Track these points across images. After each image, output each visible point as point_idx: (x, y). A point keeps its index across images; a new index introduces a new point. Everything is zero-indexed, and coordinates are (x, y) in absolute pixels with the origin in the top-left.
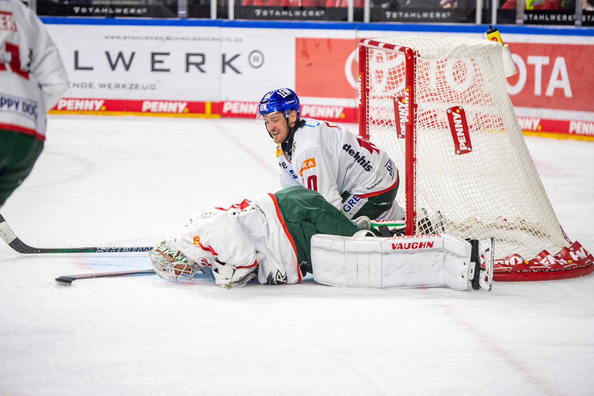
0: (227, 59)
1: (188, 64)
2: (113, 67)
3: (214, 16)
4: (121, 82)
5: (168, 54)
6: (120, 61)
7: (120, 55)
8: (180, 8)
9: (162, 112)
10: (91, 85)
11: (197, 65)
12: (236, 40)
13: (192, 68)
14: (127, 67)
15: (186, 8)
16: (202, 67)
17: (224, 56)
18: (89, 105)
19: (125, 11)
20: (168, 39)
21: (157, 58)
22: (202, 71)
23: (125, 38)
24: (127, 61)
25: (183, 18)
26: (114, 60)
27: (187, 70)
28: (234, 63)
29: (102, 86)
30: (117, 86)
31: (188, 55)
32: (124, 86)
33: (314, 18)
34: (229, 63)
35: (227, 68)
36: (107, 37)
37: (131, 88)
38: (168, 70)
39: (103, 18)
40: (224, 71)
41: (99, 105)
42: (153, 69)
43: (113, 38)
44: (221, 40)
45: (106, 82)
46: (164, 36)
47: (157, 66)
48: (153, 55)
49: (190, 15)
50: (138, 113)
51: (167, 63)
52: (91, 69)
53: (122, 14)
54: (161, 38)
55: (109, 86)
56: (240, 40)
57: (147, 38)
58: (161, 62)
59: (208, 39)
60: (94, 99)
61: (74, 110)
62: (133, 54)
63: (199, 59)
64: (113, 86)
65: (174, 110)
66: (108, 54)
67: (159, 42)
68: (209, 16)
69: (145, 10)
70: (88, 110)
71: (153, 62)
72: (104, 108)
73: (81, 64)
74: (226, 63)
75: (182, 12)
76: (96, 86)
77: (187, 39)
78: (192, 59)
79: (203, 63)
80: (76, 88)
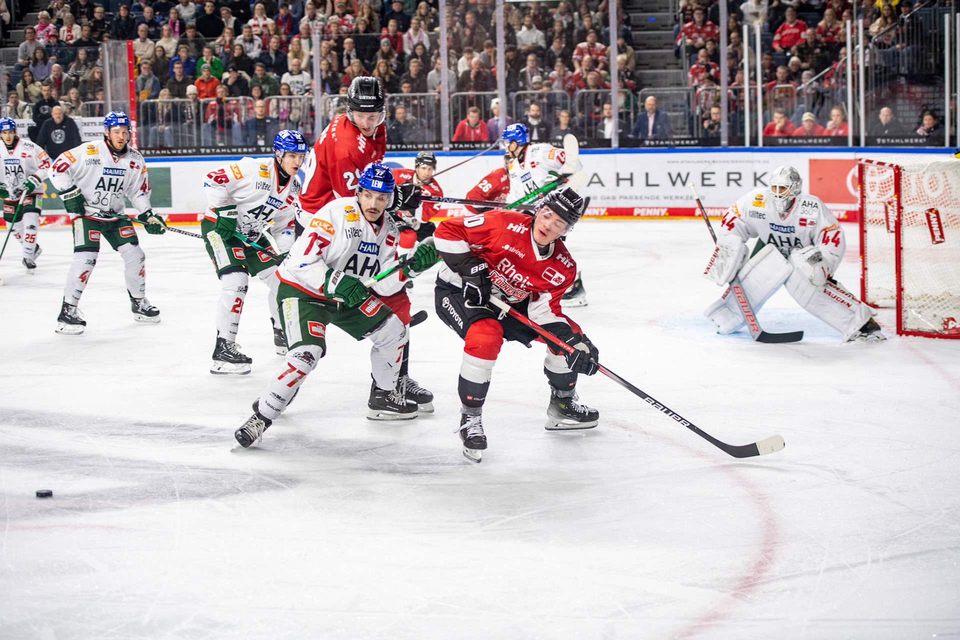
0: (758, 176)
1: (729, 180)
2: (674, 184)
3: (747, 144)
4: (680, 194)
5: (713, 173)
6: (679, 179)
7: (679, 175)
8: (722, 139)
10: (657, 198)
11: (736, 181)
12: (764, 162)
13: (732, 183)
14: (684, 184)
15: (726, 139)
16: (739, 182)
17: (755, 174)
18: (657, 212)
19: (682, 142)
20: (714, 162)
21: (706, 176)
22: (739, 185)
23: (682, 162)
24: (684, 179)
25: (724, 146)
26: (674, 179)
27: (728, 185)
28: (763, 179)
29: (666, 198)
30: (677, 197)
31: (729, 174)
32: (682, 198)
33: (823, 144)
34: (759, 179)
35: (758, 183)
36: (669, 162)
37: (687, 199)
38: (713, 185)
39: (666, 148)
40: (755, 185)
41: (664, 212)
42: (703, 185)
43: (673, 162)
44: (753, 162)
45: (668, 194)
46: (711, 160)
47: (706, 182)
48: (703, 174)
49: (730, 144)
50: (692, 217)
51: (713, 179)
52: (657, 185)
53: (680, 145)
54: (709, 162)
55: (671, 198)
56: (768, 162)
57: (698, 162)
58: (709, 179)
59: (743, 162)
60: (660, 208)
61: (646, 216)
62: (688, 174)
63: (736, 177)
64: (674, 198)
66: (670, 174)
67: (707, 164)
68: (743, 144)
69: (696, 141)
70: (656, 216)
71: (703, 179)
72: (667, 214)
73: (650, 182)
74: (757, 179)
75: (724, 142)
76: (661, 198)
77: (728, 162)
78: (732, 177)
79: (740, 179)
80: (647, 200)
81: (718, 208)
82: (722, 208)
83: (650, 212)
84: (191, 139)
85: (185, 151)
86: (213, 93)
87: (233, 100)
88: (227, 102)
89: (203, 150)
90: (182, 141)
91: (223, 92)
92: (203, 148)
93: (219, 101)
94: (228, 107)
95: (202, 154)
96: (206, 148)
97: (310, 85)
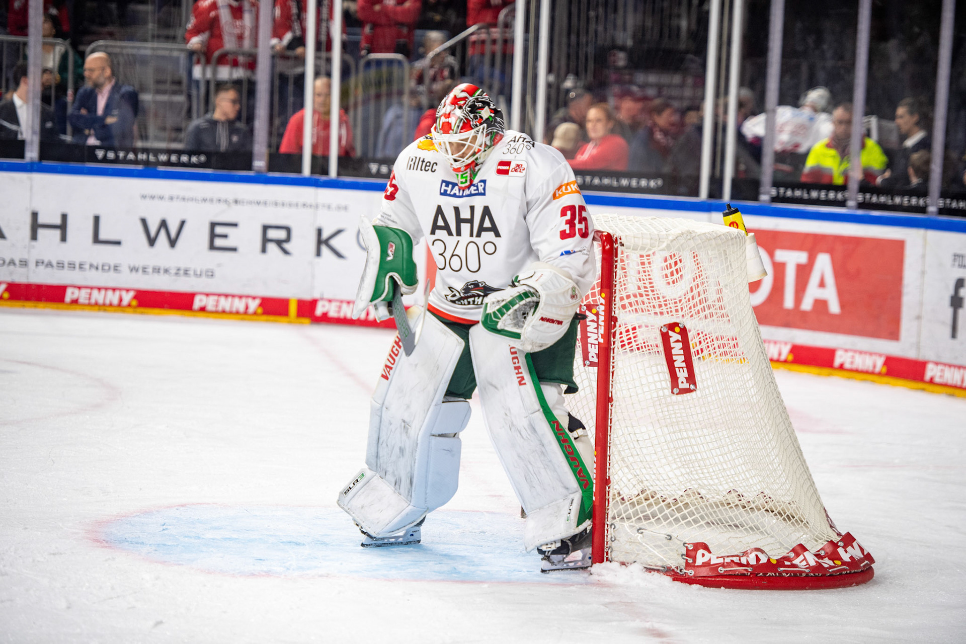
0: (325, 236)
1: (265, 240)
2: (152, 242)
3: (306, 170)
4: (163, 264)
5: (235, 225)
6: (163, 233)
7: (164, 224)
8: (256, 157)
9: (224, 312)
10: (116, 268)
11: (279, 243)
12: (339, 208)
13: (272, 247)
14: (173, 243)
15: (266, 157)
16: (286, 246)
17: (320, 232)
18: (113, 298)
19: (174, 158)
20: (236, 202)
21: (219, 230)
22: (286, 252)
23: (171, 198)
25: (258, 172)
26: (153, 233)
27: (264, 250)
28: (334, 242)
29: (134, 269)
30: (157, 270)
31: (266, 228)
32: (166, 271)
34: (326, 242)
35: (324, 249)
36: (144, 197)
37: (177, 274)
38: (234, 250)
39: (140, 167)
40: (318, 253)
41: (127, 298)
42: (212, 247)
43: (153, 197)
44: (316, 207)
45: (139, 263)
46: (231, 198)
47: (218, 242)
48: (213, 225)
49: (271, 167)
50: (187, 313)
51: (234, 237)
52: (118, 243)
53: (168, 163)
54: (226, 201)
55: (144, 270)
56: (346, 208)
57: (205, 200)
58: (225, 236)
59: (297, 205)
60: (120, 289)
61: (89, 305)
62: (183, 223)
63: (282, 234)
64: (150, 270)
65: (242, 309)
66: (144, 222)
67: (223, 206)
68: (299, 170)
69: (203, 158)
70: (111, 305)
71: (213, 236)
72: (134, 303)
73: (102, 236)
74: (322, 242)
75: (260, 164)
76: (125, 269)
77: (265, 203)
78: (272, 234)
79: (288, 239)
80: (93, 270)
81: (241, 297)
82: (247, 297)
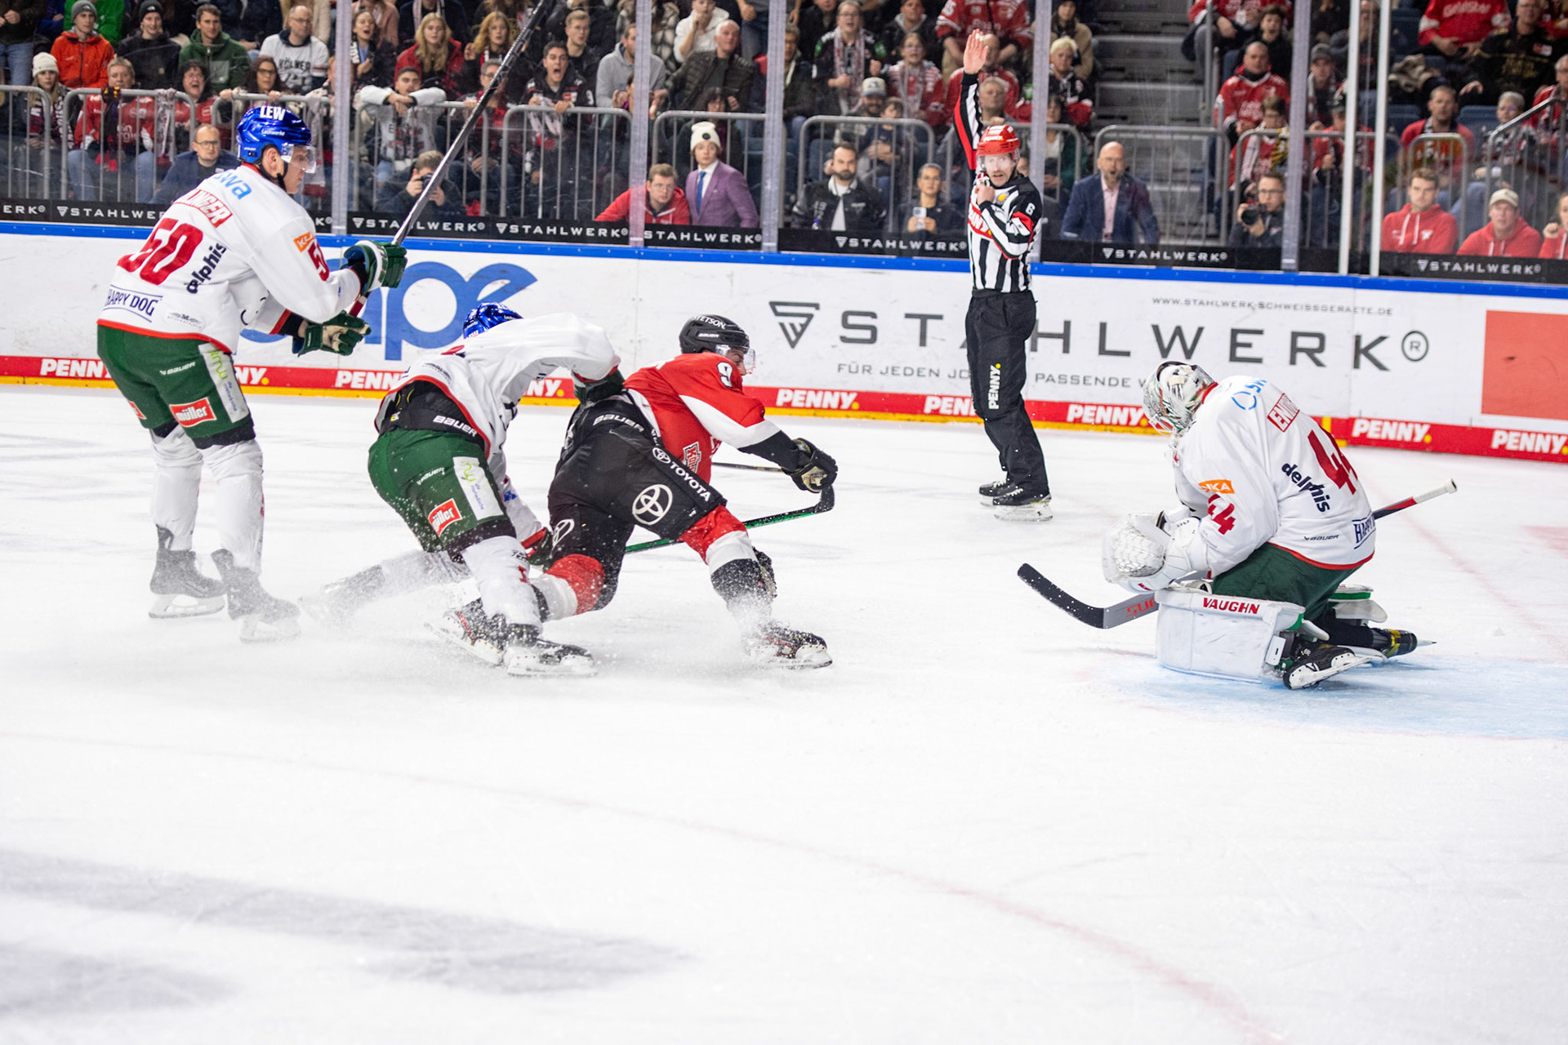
0: (1364, 344)
1: (1295, 350)
3: (1343, 269)
5: (1260, 332)
6: (1177, 340)
7: (1178, 332)
8: (1284, 254)
10: (1124, 383)
11: (1310, 352)
12: (1381, 312)
13: (1302, 358)
14: (1189, 353)
15: (1295, 255)
16: (1319, 356)
17: (1358, 339)
18: (1121, 416)
19: (1191, 257)
20: (1262, 306)
21: (1241, 338)
22: (1319, 364)
23: (1187, 302)
24: (1189, 345)
25: (1289, 271)
26: (1166, 342)
27: (1293, 362)
28: (1375, 352)
31: (1295, 336)
33: (1523, 277)
34: (1366, 351)
35: (1363, 359)
36: (1156, 301)
38: (1259, 361)
39: (1153, 267)
40: (1356, 365)
41: (1138, 416)
42: (1233, 358)
43: (1166, 301)
44: (1354, 310)
46: (1255, 301)
47: (1241, 352)
48: (1235, 332)
49: (1302, 266)
51: (1259, 347)
52: (1127, 354)
53: (1185, 262)
54: (1250, 305)
56: (1389, 312)
57: (1225, 304)
58: (1249, 345)
59: (1332, 309)
60: (1129, 407)
61: (1095, 424)
62: (1200, 330)
63: (1314, 343)
66: (1156, 329)
67: (1246, 310)
68: (1334, 268)
69: (1224, 256)
70: (1118, 425)
71: (1234, 345)
72: (1145, 422)
73: (1108, 347)
74: (1360, 351)
75: (1289, 261)
76: (1134, 383)
77: (1295, 307)
78: (1302, 342)
79: (1321, 349)
80: (1099, 386)
83: (1104, 415)
84: (35, 182)
85: (20, 209)
86: (97, 76)
87: (144, 95)
88: (130, 99)
89: (63, 210)
90: (14, 184)
91: (123, 75)
92: (63, 204)
93: (110, 98)
94: (132, 112)
95: (60, 219)
96: (70, 204)
97: (325, 69)
